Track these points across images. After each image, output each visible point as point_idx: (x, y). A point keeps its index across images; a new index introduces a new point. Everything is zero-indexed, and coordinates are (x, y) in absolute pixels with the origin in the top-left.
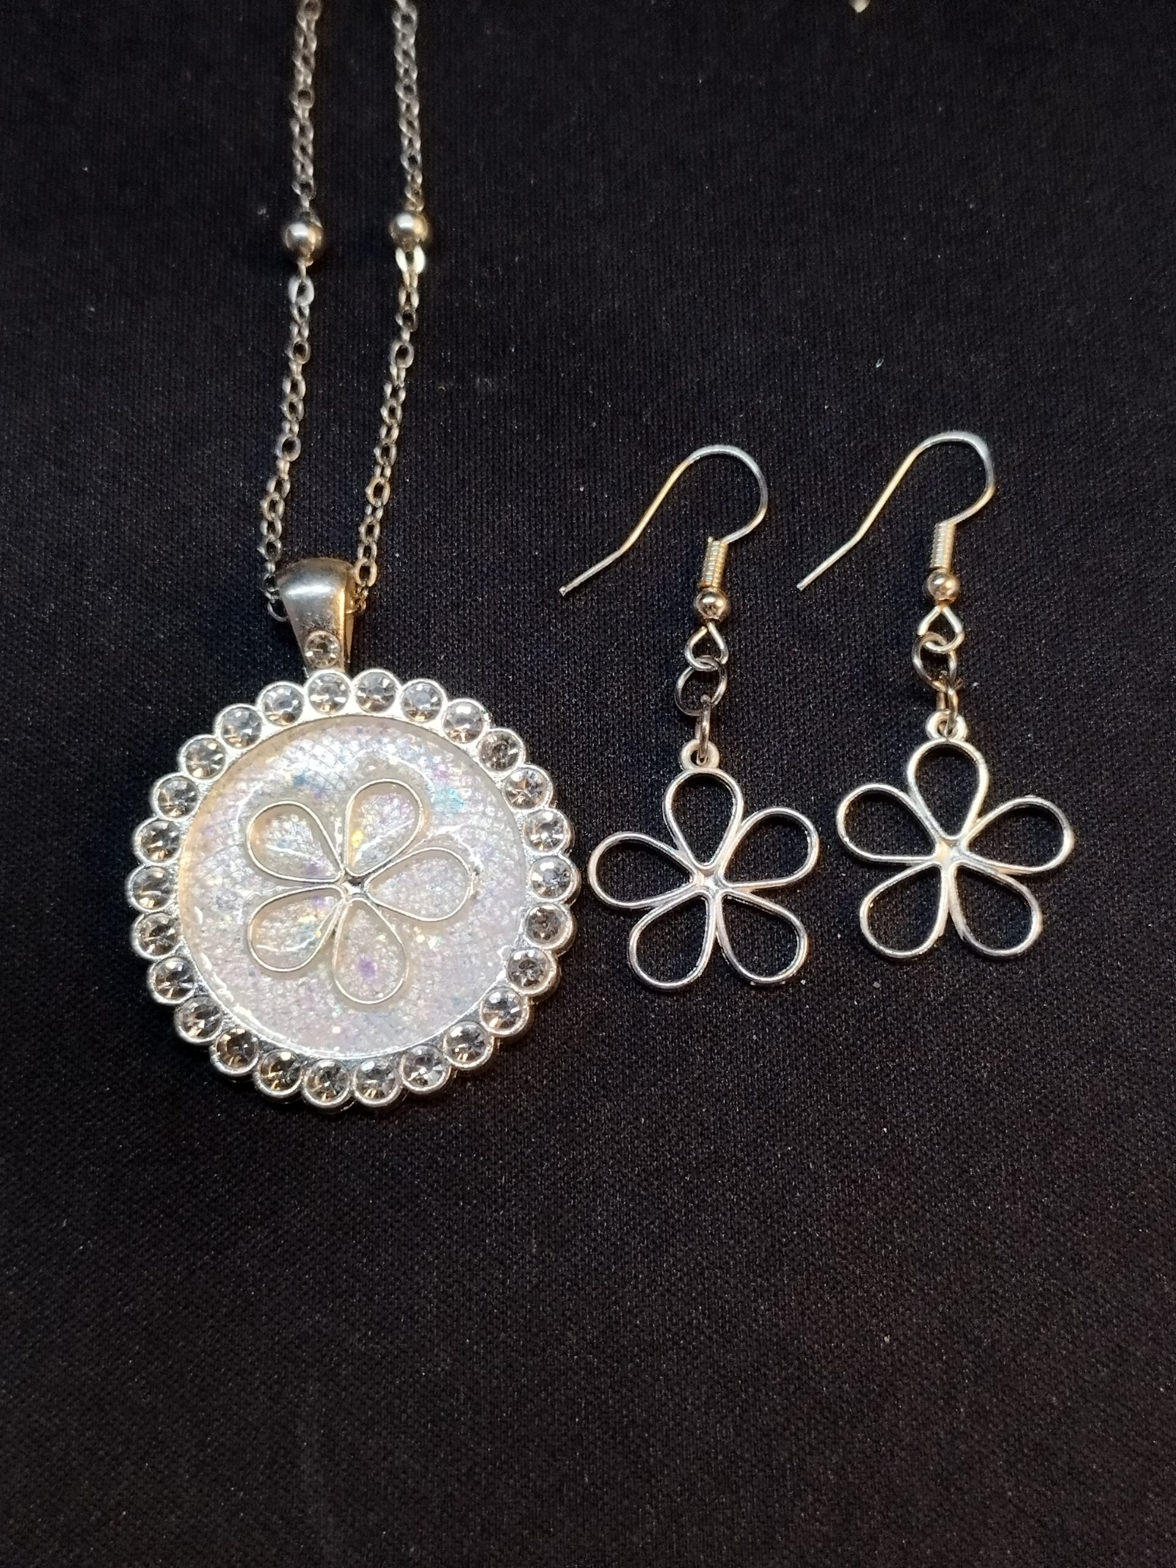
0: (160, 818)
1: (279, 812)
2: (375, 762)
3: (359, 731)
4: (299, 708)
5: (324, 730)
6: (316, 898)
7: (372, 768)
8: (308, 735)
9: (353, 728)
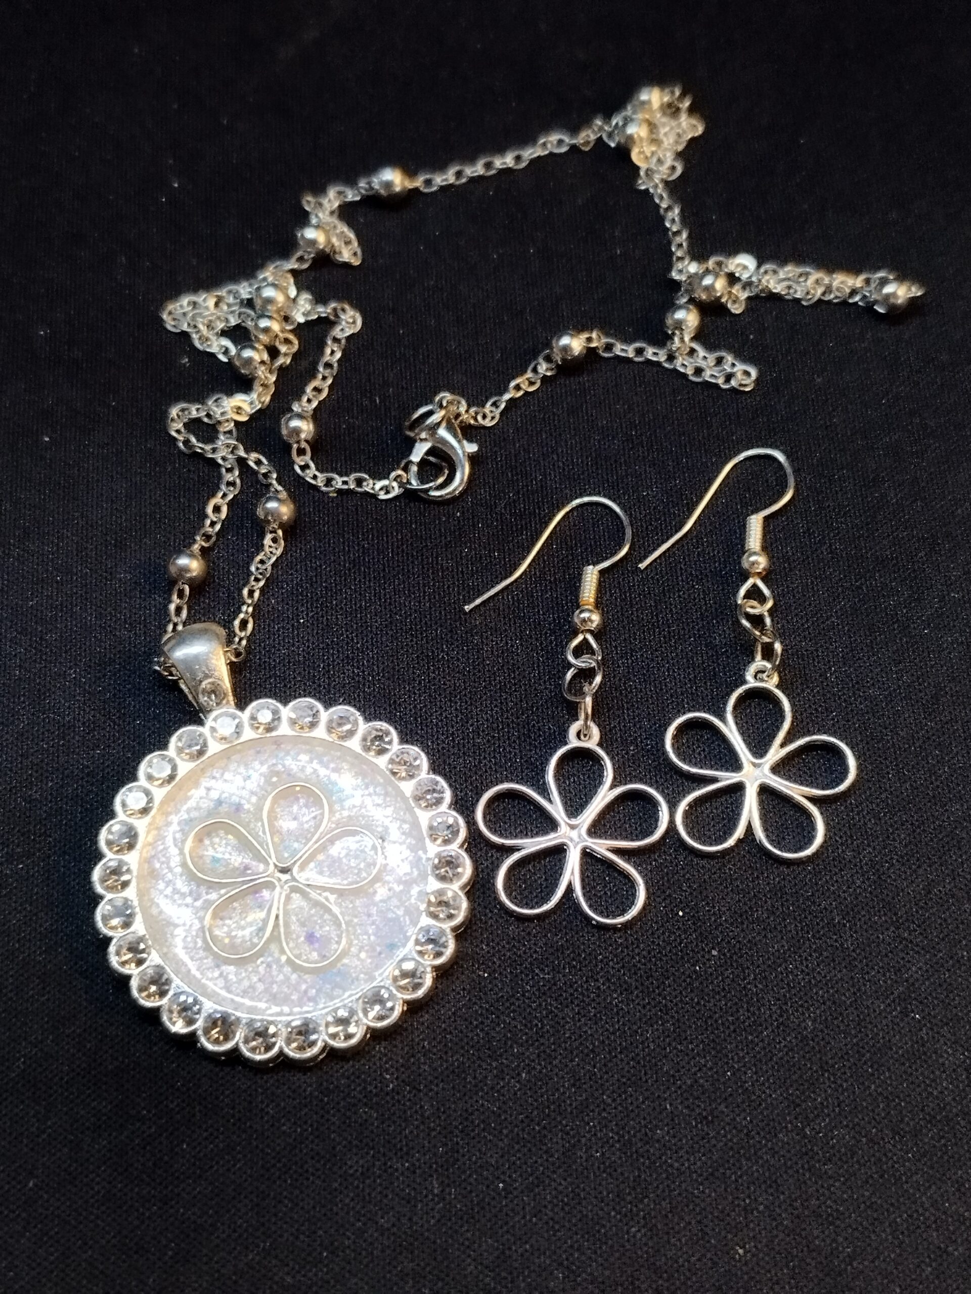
0: (110, 858)
1: (208, 831)
2: (277, 774)
3: (258, 752)
4: (205, 745)
5: (229, 758)
6: (256, 892)
7: (275, 779)
8: (217, 765)
9: (252, 752)
